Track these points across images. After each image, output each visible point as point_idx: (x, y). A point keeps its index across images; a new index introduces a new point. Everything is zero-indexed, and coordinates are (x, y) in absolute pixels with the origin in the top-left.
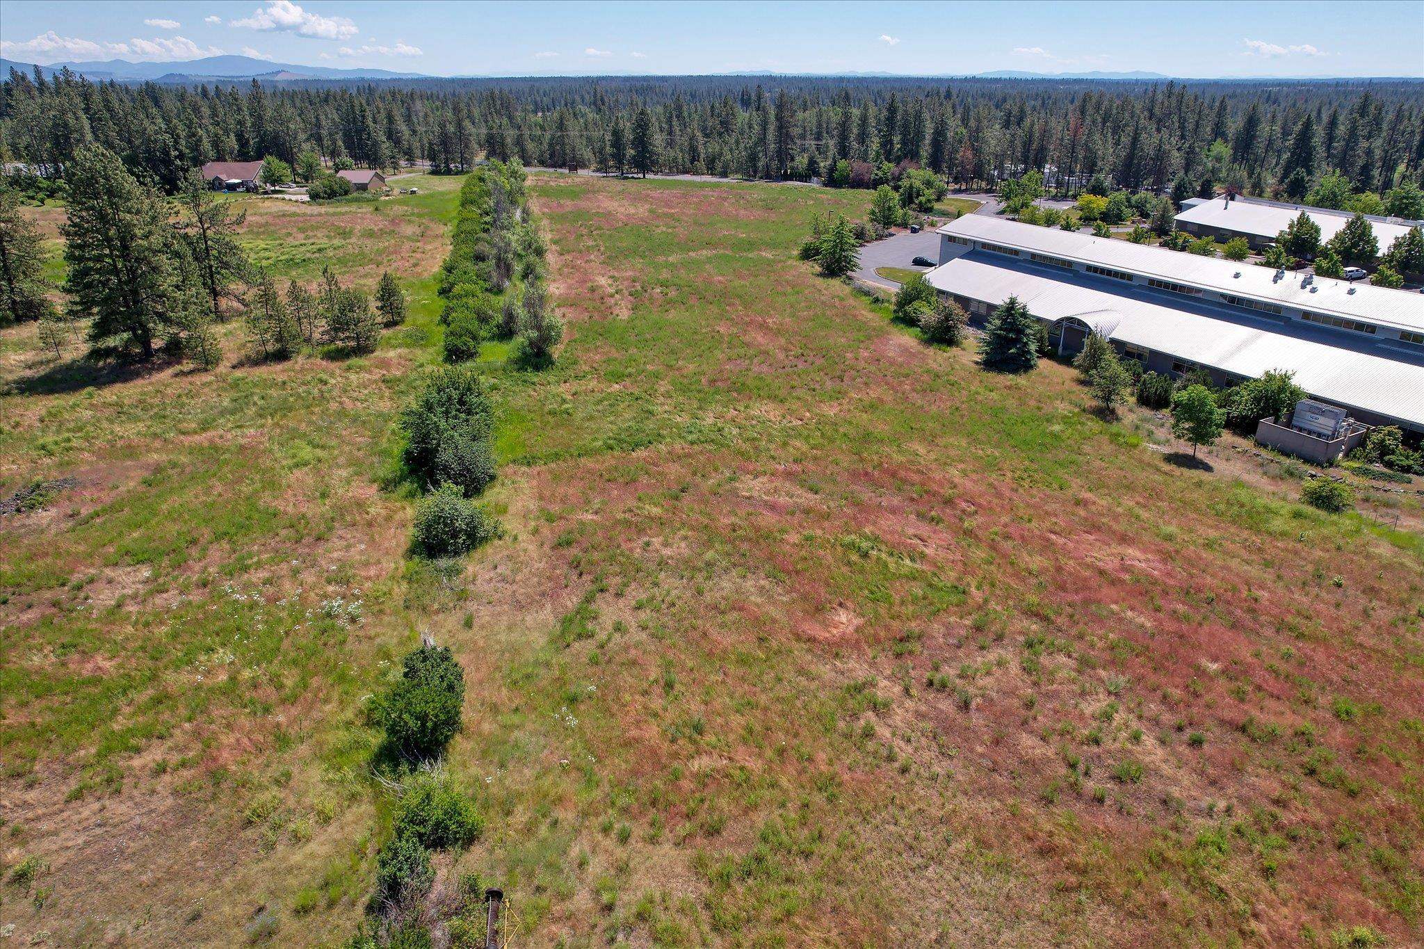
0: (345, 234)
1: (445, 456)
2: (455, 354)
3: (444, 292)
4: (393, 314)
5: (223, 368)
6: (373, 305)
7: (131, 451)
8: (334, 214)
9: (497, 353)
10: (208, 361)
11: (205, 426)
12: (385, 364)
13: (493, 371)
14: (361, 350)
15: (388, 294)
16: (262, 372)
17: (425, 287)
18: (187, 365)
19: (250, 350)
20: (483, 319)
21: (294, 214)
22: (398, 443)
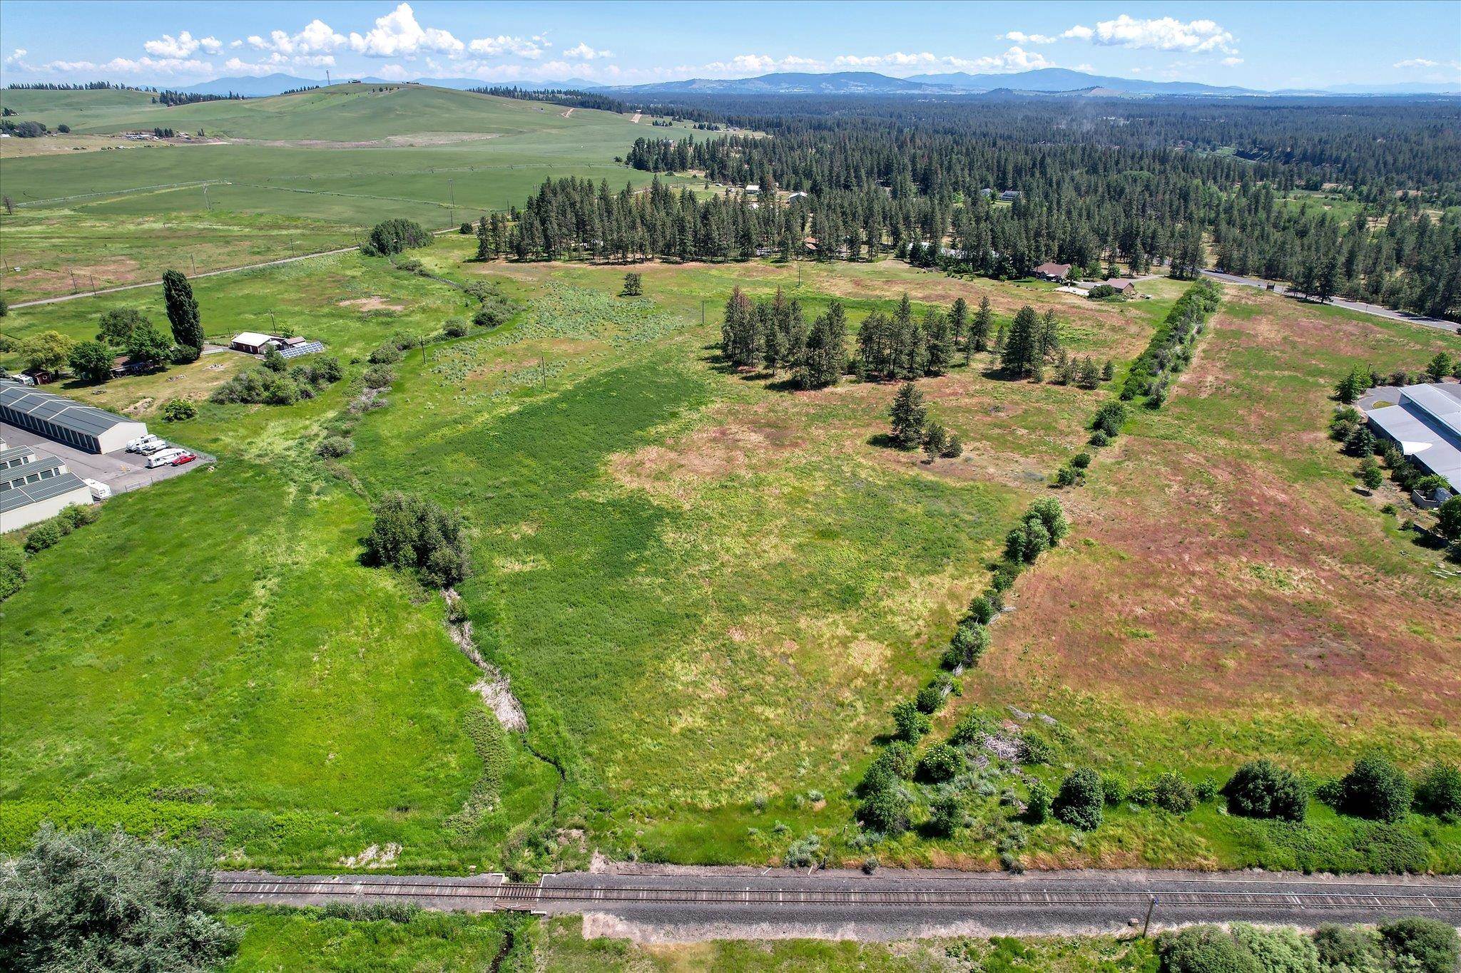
0: (1101, 326)
1: (1105, 424)
2: (1124, 397)
3: (1132, 370)
4: (1108, 375)
5: (1043, 384)
6: (1101, 371)
7: (1017, 404)
8: (1099, 311)
9: (1140, 400)
10: (1038, 380)
11: (1037, 401)
12: (1098, 395)
13: (1135, 406)
14: (1091, 388)
15: (1108, 369)
16: (1056, 388)
17: (1126, 364)
18: (1032, 380)
19: (1052, 379)
20: (1141, 386)
21: (1079, 307)
22: (1093, 418)
